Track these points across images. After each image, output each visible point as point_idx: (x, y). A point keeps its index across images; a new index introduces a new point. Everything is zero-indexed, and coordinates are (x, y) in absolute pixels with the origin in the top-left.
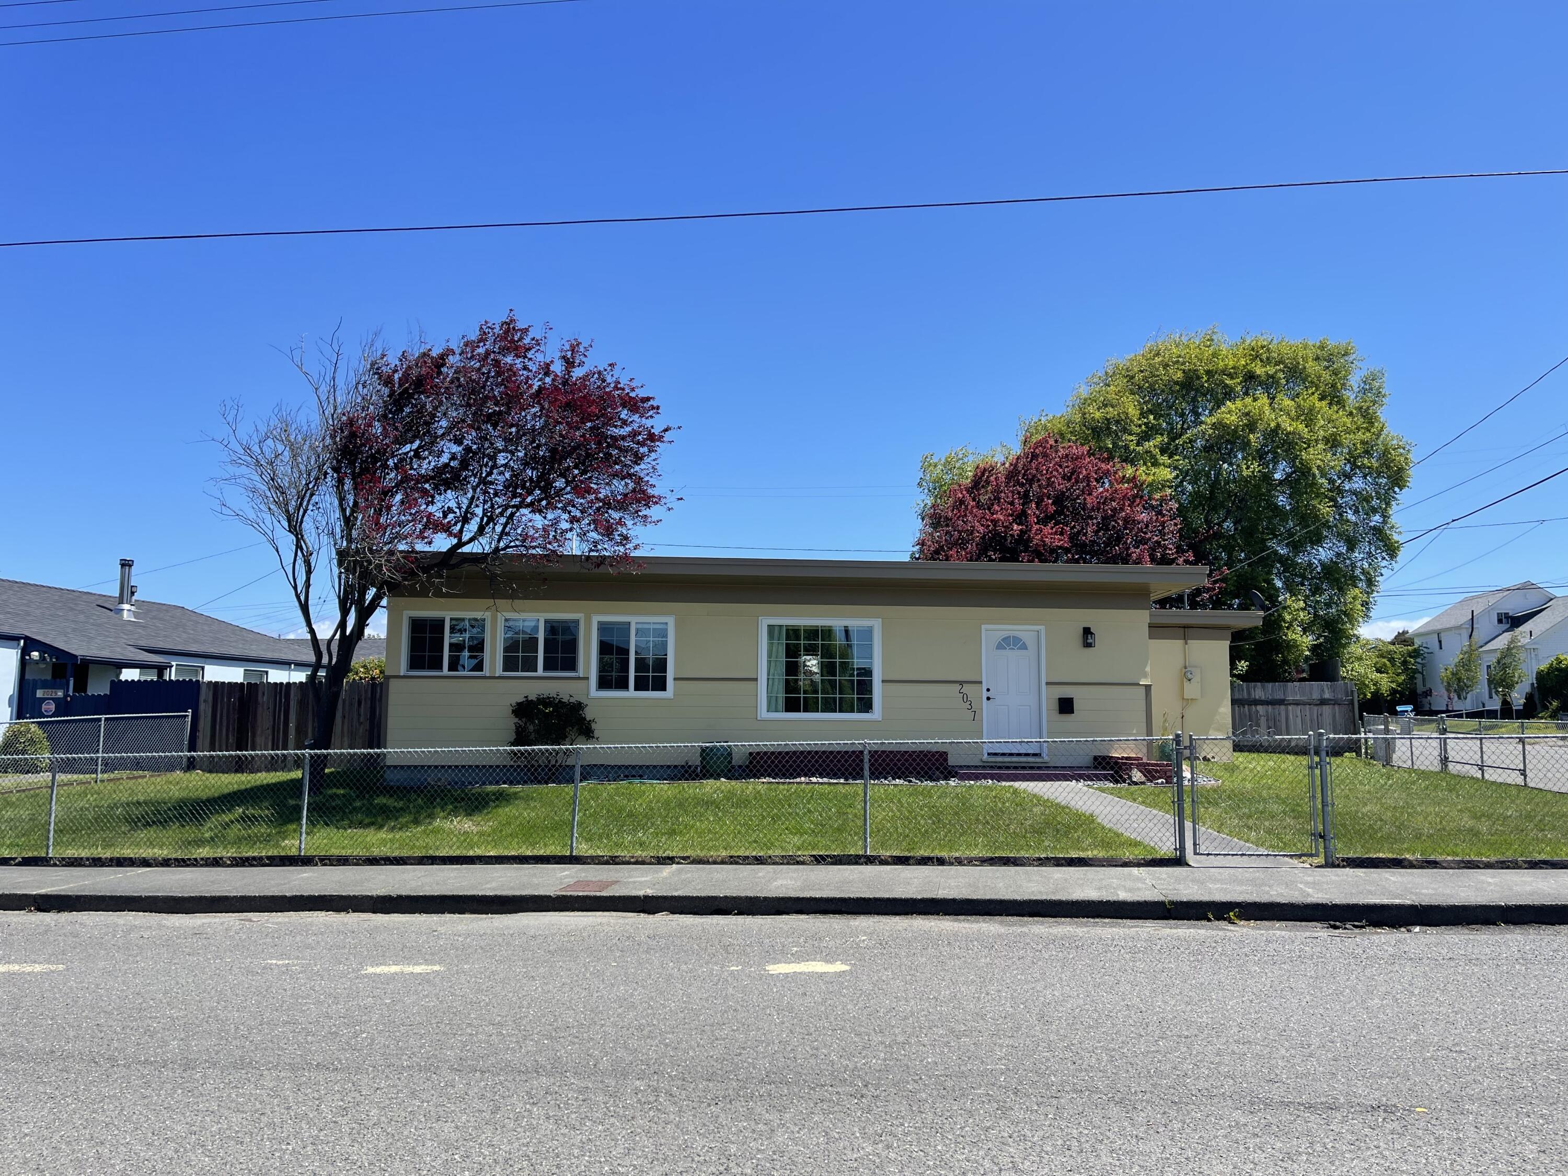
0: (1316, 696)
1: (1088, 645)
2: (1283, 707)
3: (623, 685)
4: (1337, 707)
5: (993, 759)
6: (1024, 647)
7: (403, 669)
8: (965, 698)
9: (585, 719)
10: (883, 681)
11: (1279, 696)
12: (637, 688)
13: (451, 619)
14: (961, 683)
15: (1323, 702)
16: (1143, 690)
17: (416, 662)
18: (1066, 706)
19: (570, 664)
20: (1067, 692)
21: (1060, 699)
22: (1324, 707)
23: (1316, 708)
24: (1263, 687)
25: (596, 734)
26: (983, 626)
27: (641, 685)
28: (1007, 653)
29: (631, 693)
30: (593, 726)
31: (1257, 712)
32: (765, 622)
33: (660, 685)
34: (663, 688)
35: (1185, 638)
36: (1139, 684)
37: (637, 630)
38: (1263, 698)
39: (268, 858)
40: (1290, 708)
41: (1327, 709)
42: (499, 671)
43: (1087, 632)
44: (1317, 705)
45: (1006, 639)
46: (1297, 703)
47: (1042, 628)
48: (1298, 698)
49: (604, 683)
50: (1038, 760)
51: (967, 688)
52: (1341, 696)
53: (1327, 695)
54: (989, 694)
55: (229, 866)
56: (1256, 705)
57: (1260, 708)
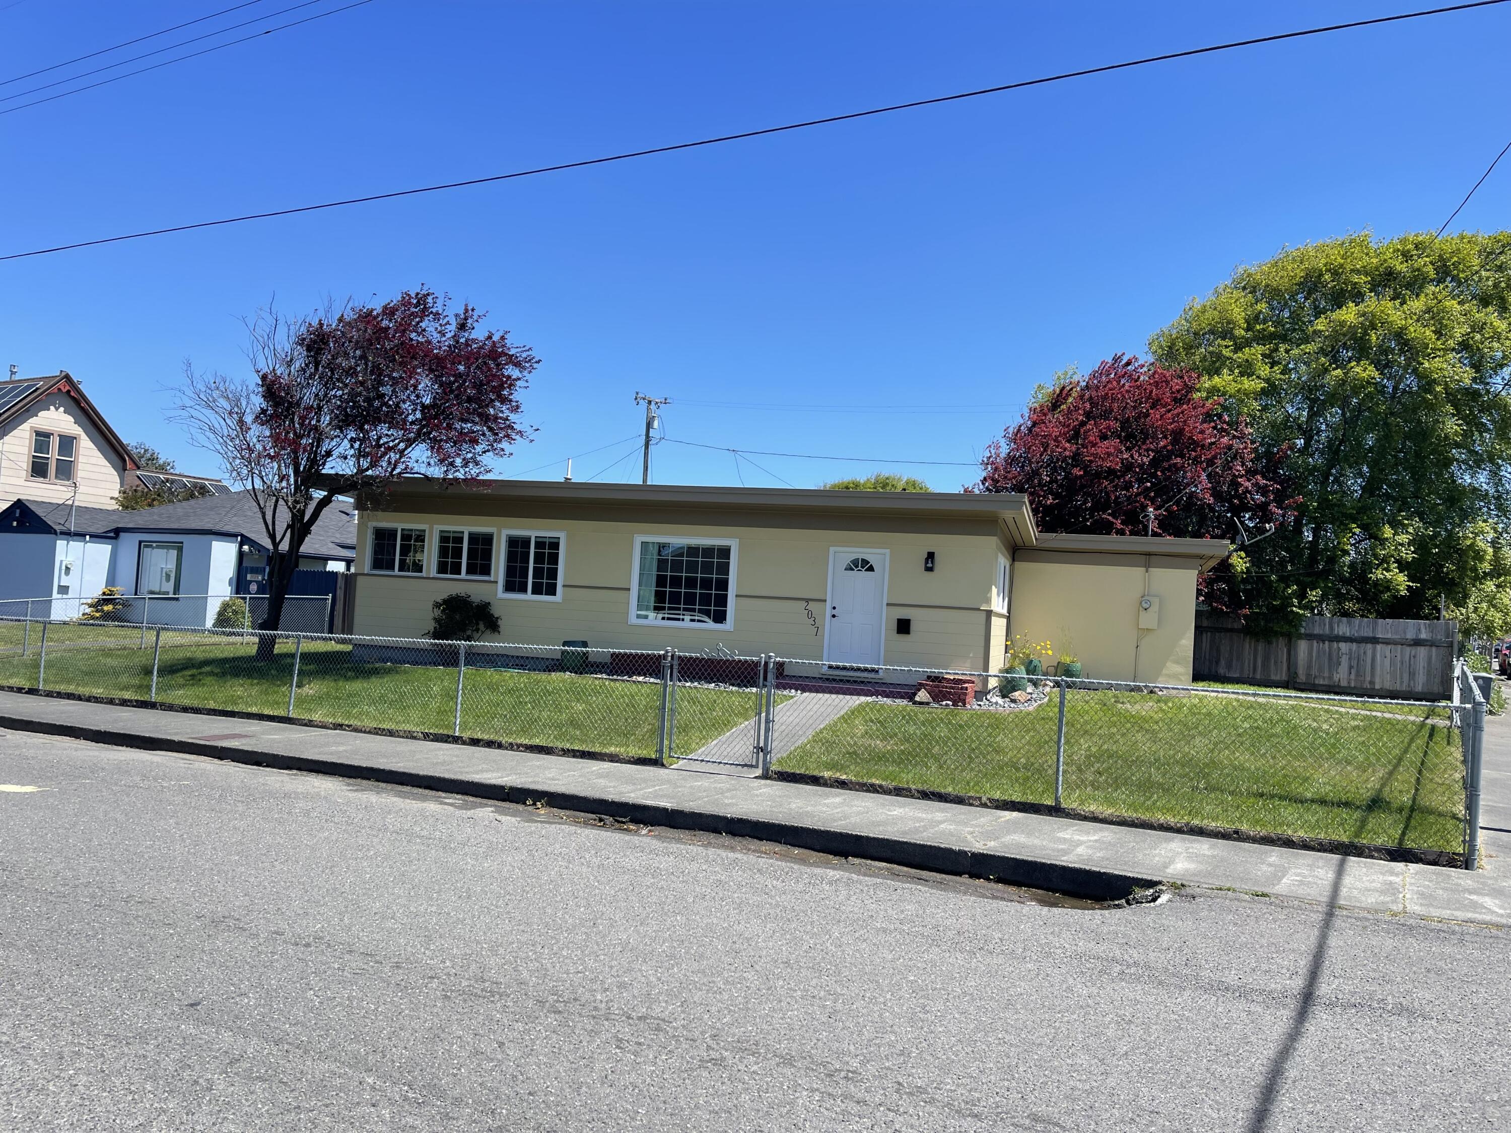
0: (1410, 635)
1: (929, 569)
2: (1369, 646)
3: (524, 590)
4: (1434, 649)
5: (832, 672)
6: (871, 569)
7: (367, 569)
8: (810, 614)
9: (492, 615)
10: (737, 596)
11: (1367, 633)
12: (534, 592)
13: (402, 530)
14: (807, 601)
15: (1417, 643)
16: (984, 615)
17: (378, 564)
18: (904, 627)
19: (486, 571)
20: (904, 613)
21: (898, 620)
22: (1419, 648)
23: (1408, 649)
24: (1349, 623)
25: (500, 630)
26: (832, 549)
27: (537, 590)
28: (855, 573)
29: (529, 596)
30: (500, 622)
31: (1339, 649)
32: (639, 539)
33: (552, 591)
34: (554, 594)
35: (1147, 566)
36: (979, 609)
37: (536, 543)
38: (1348, 634)
39: (137, 701)
40: (1379, 647)
41: (1422, 651)
42: (433, 573)
43: (931, 556)
44: (1410, 645)
45: (855, 563)
46: (1387, 642)
47: (888, 551)
48: (1389, 636)
49: (510, 587)
50: (872, 675)
51: (812, 606)
52: (1441, 637)
53: (1423, 636)
54: (834, 612)
55: (117, 705)
56: (1338, 641)
57: (1342, 645)
